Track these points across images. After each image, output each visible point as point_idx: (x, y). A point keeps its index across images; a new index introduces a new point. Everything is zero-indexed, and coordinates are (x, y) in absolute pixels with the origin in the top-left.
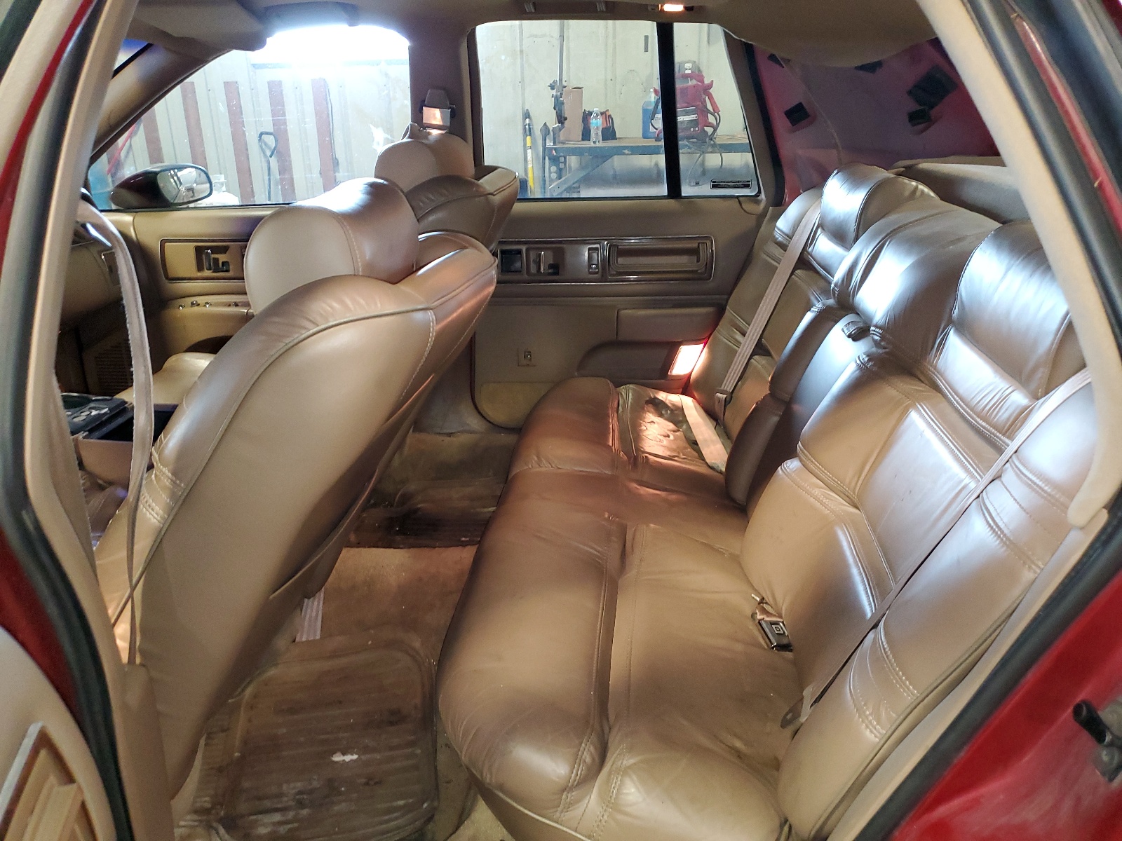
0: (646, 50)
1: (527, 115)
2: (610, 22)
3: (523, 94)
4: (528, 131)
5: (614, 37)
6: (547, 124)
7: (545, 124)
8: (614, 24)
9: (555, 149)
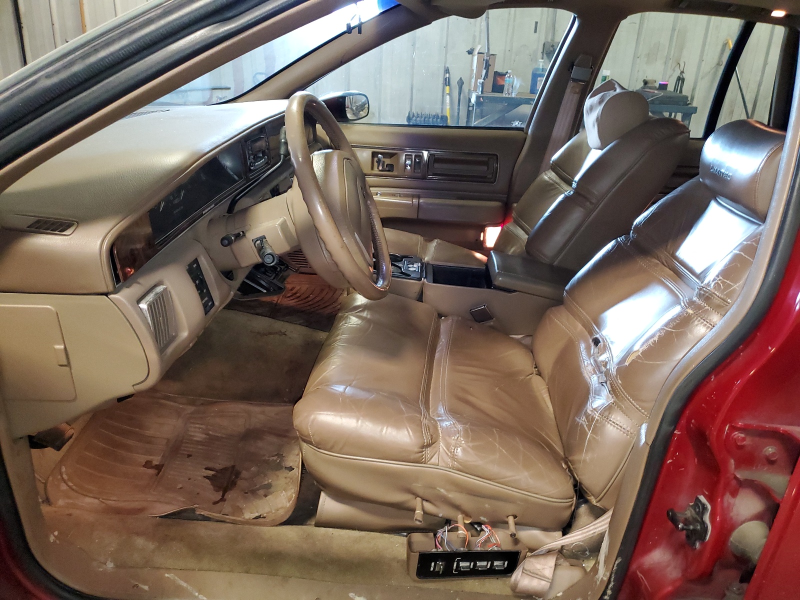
0: (535, 32)
1: (447, 71)
2: (513, 9)
3: (446, 56)
4: (447, 82)
5: (514, 21)
6: (463, 78)
7: (461, 78)
8: (515, 11)
9: (483, 97)
